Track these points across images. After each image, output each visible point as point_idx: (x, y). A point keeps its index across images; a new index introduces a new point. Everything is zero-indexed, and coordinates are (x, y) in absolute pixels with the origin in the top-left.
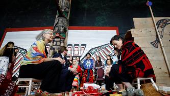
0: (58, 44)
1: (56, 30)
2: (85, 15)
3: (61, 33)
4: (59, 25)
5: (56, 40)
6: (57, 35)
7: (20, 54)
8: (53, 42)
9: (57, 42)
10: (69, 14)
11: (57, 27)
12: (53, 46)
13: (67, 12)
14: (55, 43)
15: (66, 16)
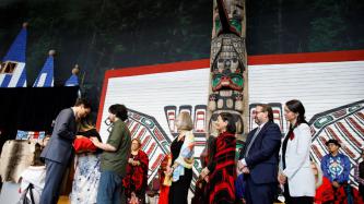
0: (230, 103)
1: (221, 70)
2: (280, 16)
3: (232, 76)
4: (226, 55)
5: (223, 93)
6: (226, 83)
7: (142, 127)
8: (216, 101)
9: (225, 99)
10: (244, 23)
11: (221, 61)
12: (217, 109)
13: (239, 20)
14: (220, 102)
15: (237, 30)
